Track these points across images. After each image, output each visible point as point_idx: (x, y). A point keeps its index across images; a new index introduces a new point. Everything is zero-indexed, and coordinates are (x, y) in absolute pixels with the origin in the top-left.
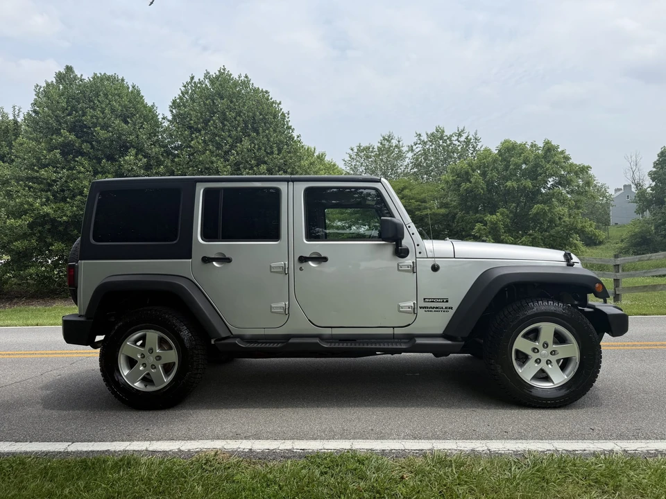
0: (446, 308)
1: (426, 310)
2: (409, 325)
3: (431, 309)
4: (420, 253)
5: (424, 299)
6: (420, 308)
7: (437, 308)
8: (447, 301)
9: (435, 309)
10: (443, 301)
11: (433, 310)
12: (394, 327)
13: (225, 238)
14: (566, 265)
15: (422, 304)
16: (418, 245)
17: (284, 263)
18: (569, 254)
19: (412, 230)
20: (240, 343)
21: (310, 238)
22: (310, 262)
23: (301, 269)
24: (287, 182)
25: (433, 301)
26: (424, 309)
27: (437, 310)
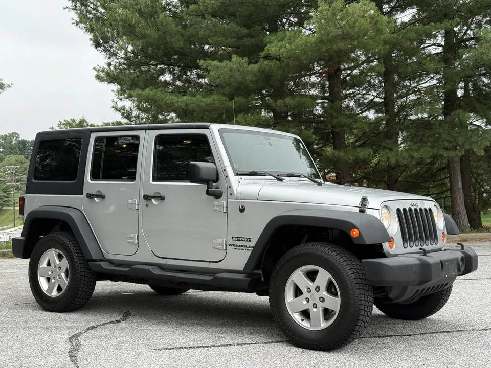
0: (249, 247)
1: (234, 247)
2: (221, 261)
3: (237, 247)
4: (231, 194)
5: (232, 237)
6: (229, 245)
7: (242, 246)
8: (250, 241)
9: (240, 248)
10: (247, 241)
11: (239, 248)
12: (210, 262)
13: (106, 178)
14: (358, 211)
15: (230, 242)
16: (230, 187)
17: (136, 201)
18: (364, 200)
19: (227, 173)
20: (105, 265)
21: (154, 179)
22: (153, 200)
23: (147, 205)
24: (146, 130)
25: (239, 240)
26: (232, 247)
27: (242, 248)
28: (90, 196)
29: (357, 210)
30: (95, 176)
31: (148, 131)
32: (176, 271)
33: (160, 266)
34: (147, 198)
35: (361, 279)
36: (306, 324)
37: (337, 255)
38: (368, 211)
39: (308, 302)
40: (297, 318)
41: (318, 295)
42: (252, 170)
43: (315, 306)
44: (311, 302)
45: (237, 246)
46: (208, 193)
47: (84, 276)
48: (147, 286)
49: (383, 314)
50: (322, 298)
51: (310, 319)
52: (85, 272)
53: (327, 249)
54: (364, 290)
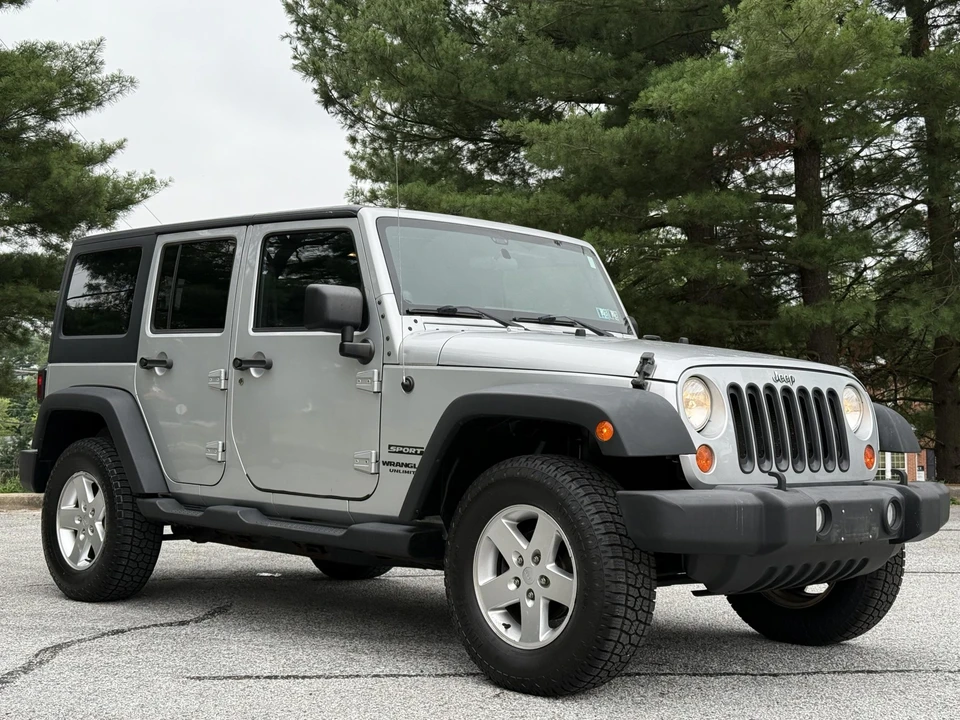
1: (392, 468)
2: (368, 497)
3: (398, 468)
4: (389, 354)
5: (390, 446)
6: (383, 463)
7: (407, 465)
8: (421, 453)
9: (404, 468)
10: (416, 452)
11: (402, 469)
12: (349, 499)
13: (176, 327)
14: (631, 386)
15: (386, 456)
16: (388, 339)
17: (223, 371)
18: (646, 361)
19: (383, 309)
20: (165, 506)
21: (257, 327)
22: (252, 370)
23: (241, 381)
24: (247, 225)
25: (401, 452)
26: (389, 467)
27: (407, 469)
28: (147, 365)
29: (628, 383)
30: (159, 324)
31: (251, 227)
32: (293, 518)
33: (262, 509)
34: (241, 365)
35: (620, 535)
36: (512, 636)
37: (572, 481)
38: (654, 387)
39: (518, 586)
40: (496, 620)
41: (536, 571)
42: (442, 304)
43: (531, 595)
44: (525, 587)
45: (398, 464)
46: (343, 351)
47: (133, 528)
48: (309, 559)
49: (750, 629)
50: (546, 578)
51: (520, 623)
52: (133, 519)
53: (553, 468)
54: (627, 560)
